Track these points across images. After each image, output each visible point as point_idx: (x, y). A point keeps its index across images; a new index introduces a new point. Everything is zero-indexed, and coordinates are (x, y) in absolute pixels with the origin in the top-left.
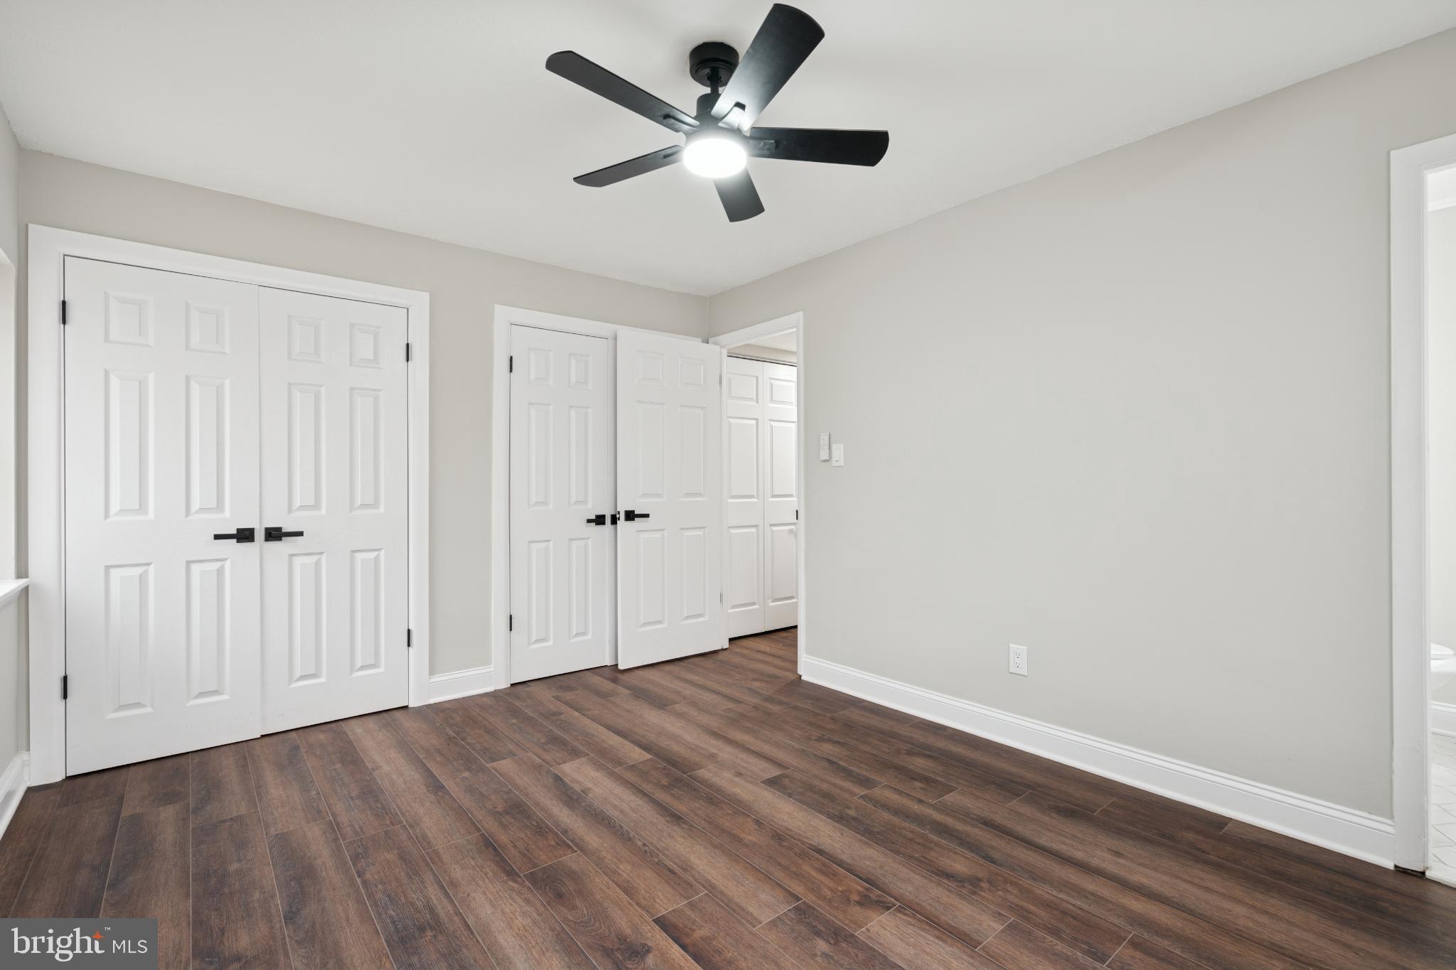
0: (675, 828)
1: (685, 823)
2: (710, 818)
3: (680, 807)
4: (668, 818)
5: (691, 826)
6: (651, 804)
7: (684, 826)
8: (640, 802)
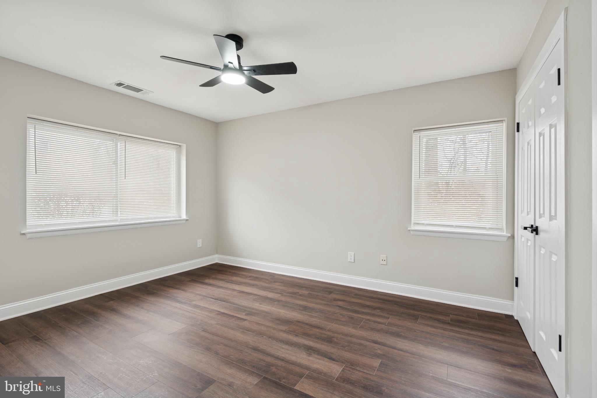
0: (254, 345)
1: (251, 348)
2: (240, 352)
3: (256, 355)
4: (260, 348)
5: (247, 347)
6: (271, 354)
7: (251, 347)
8: (278, 354)
